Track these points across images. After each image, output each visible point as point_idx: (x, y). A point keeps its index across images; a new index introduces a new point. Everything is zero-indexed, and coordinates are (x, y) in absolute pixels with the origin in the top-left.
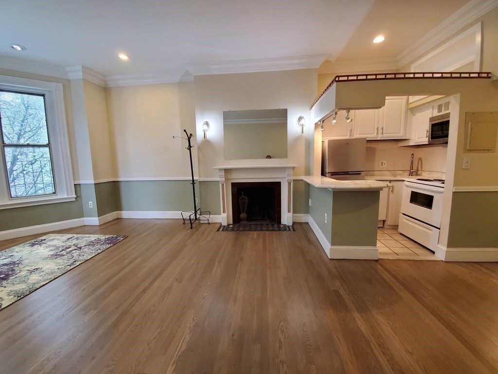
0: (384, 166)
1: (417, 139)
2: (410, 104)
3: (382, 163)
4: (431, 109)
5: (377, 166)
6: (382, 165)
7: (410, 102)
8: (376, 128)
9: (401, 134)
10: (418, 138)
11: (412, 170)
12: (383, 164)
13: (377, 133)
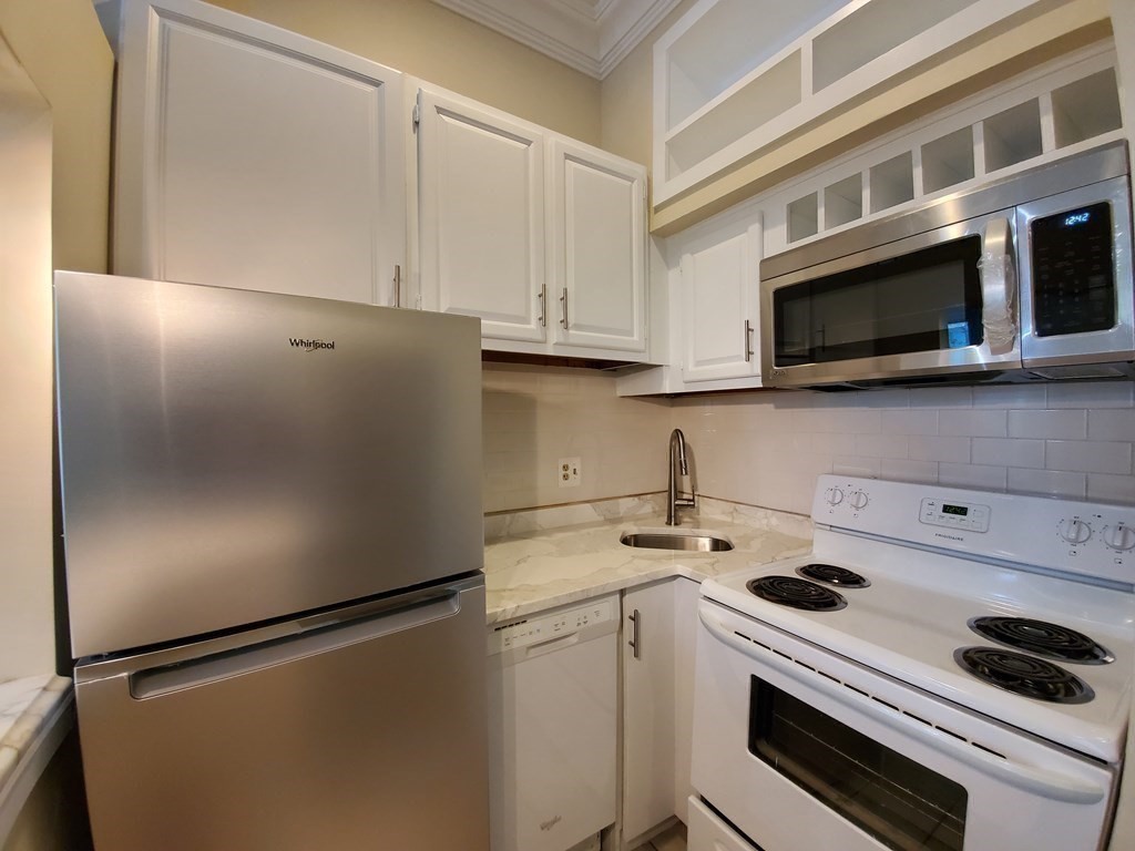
0: (574, 481)
1: (691, 367)
2: (658, 209)
3: (565, 468)
4: (756, 227)
5: (548, 482)
6: (566, 477)
7: (656, 202)
8: (535, 291)
9: (636, 338)
10: (698, 363)
11: (676, 499)
12: (570, 472)
13: (543, 320)
